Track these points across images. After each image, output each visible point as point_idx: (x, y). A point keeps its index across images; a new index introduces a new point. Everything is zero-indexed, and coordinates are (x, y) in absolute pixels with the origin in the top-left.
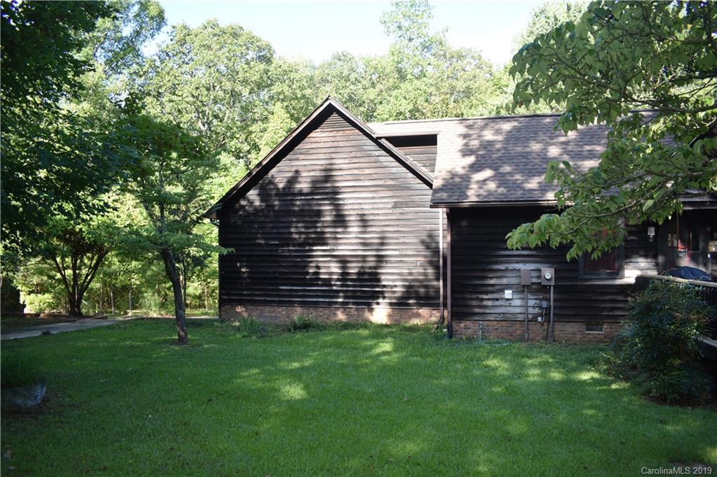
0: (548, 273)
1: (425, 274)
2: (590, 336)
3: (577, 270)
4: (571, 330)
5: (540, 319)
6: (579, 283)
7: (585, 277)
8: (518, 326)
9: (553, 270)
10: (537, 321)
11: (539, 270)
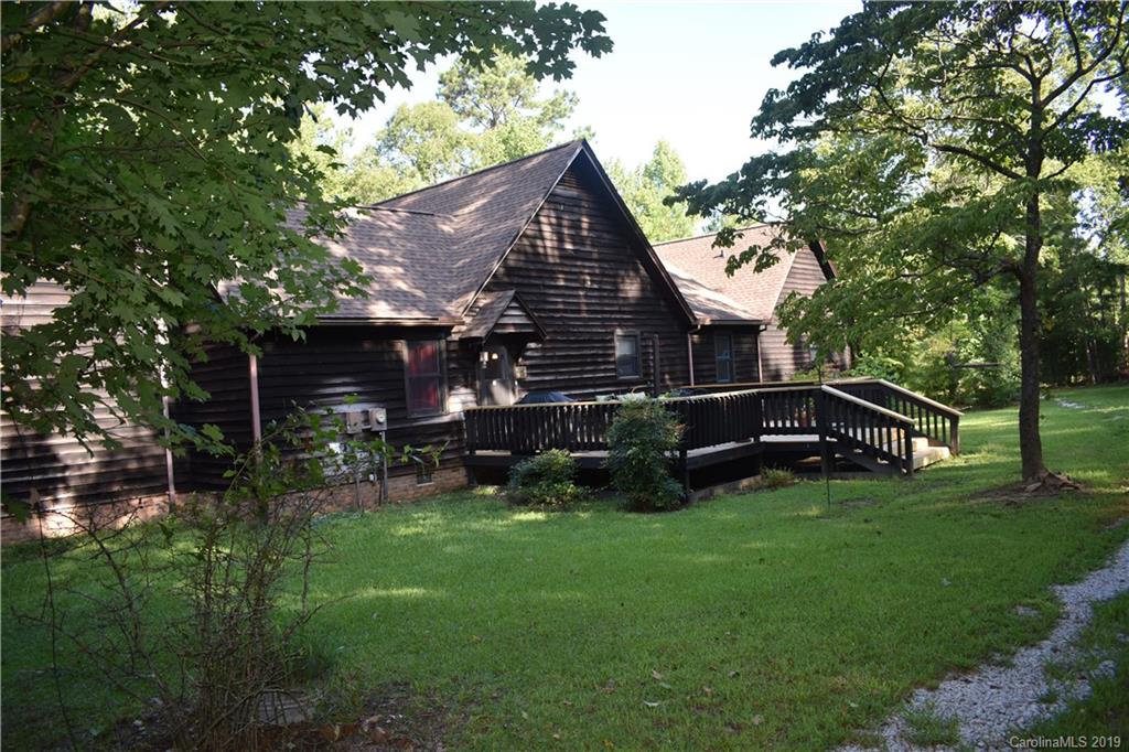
0: (380, 415)
1: (138, 439)
2: (423, 490)
3: (405, 408)
4: (402, 485)
5: (372, 477)
6: (407, 425)
7: (413, 416)
8: (347, 491)
9: (384, 410)
10: (368, 480)
11: (366, 413)
